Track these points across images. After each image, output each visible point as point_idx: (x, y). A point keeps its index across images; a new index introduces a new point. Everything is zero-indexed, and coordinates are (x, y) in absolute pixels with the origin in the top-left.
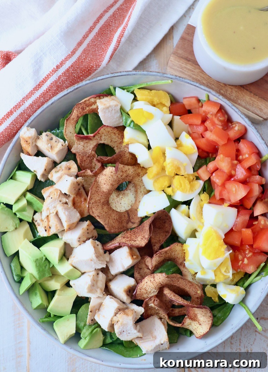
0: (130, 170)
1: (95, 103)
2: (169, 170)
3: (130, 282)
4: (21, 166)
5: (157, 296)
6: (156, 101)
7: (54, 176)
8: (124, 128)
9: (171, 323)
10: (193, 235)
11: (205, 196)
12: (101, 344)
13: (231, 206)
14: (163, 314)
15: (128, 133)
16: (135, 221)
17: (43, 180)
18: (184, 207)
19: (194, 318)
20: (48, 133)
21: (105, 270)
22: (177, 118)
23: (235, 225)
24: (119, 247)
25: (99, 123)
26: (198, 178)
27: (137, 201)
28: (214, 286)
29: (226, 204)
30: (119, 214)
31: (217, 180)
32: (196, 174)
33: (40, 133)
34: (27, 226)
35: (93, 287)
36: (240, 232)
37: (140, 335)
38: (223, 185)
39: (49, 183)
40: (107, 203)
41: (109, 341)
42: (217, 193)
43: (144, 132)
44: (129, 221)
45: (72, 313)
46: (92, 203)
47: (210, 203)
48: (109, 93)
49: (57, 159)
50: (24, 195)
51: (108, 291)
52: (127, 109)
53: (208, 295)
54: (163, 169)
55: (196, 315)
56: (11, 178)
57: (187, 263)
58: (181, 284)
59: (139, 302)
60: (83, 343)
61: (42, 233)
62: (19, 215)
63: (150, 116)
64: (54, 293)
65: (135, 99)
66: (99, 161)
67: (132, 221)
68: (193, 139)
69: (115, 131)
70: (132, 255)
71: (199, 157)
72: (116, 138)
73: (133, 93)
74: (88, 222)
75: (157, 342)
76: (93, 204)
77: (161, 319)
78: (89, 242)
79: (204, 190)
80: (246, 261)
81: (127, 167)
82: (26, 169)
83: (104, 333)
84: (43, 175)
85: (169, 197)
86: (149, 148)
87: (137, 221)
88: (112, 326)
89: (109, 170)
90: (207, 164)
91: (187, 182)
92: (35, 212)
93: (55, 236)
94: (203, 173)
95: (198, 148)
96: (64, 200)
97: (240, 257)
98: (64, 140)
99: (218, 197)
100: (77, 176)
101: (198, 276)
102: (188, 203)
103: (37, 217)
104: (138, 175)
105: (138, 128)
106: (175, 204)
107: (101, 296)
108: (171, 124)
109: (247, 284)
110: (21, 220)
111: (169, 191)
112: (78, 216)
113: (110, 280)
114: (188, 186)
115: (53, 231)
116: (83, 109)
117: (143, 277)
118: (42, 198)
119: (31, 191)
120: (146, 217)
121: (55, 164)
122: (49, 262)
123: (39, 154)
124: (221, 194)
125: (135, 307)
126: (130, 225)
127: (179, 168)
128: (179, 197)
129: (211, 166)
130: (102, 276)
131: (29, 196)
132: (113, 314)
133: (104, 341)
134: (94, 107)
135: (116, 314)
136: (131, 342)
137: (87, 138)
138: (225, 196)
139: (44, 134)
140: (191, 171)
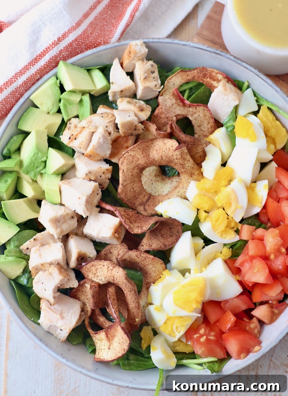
0: (190, 163)
1: (219, 81)
2: (220, 199)
3: (91, 251)
4: (105, 70)
5: (100, 286)
6: (272, 132)
7: (122, 104)
8: (222, 126)
9: (87, 322)
10: (184, 272)
11: (227, 252)
12: (14, 277)
13: (241, 283)
14: (90, 307)
15: (220, 133)
16: (148, 210)
17: (111, 98)
18: (201, 242)
19: (109, 338)
20: (156, 66)
21: (82, 220)
22: (274, 165)
23: (226, 301)
24: (113, 214)
25: (204, 101)
26: (237, 232)
27: (167, 196)
28: (155, 333)
29: (238, 278)
30: (142, 189)
31: (252, 248)
32: (240, 226)
33: (148, 58)
34: (59, 122)
35: (56, 221)
36: (224, 312)
37: (52, 300)
38: (252, 258)
39: (112, 105)
40: (142, 169)
41: (24, 281)
42: (240, 259)
43: (233, 145)
44: (143, 204)
45: (19, 225)
46: (129, 154)
47: (226, 262)
48: (239, 86)
49: (139, 94)
50: (83, 93)
51: (65, 239)
52: (242, 112)
53: (142, 334)
54: (216, 192)
55: (113, 336)
56: (89, 71)
57: (153, 287)
58: (130, 297)
59: (80, 276)
61: (64, 138)
62: (61, 105)
63: (254, 138)
64: (22, 196)
65: (256, 113)
66: (171, 127)
67: (147, 207)
68: (269, 195)
69: (212, 121)
70: (117, 231)
71: (257, 215)
72: (207, 125)
73: (259, 106)
74: (110, 168)
75: (60, 324)
76: (130, 157)
77: (83, 310)
78: (93, 185)
79: (232, 246)
80: (203, 339)
81: (188, 157)
82: (107, 76)
83: (26, 270)
84: (115, 94)
85: (197, 221)
86: (224, 165)
87: (150, 212)
88: (38, 270)
89: (172, 144)
90: (259, 227)
91: (225, 222)
92: (77, 117)
93: (72, 153)
94: (246, 231)
95: (265, 207)
96: (111, 129)
97: (202, 331)
98: (163, 83)
99: (237, 264)
100: (142, 123)
101: (151, 308)
102: (208, 242)
103: (75, 121)
104: (191, 175)
105: (232, 137)
106: (196, 231)
107: (56, 237)
108: (263, 165)
109: (185, 362)
110: (59, 111)
111: (203, 215)
112: (107, 153)
113: (76, 234)
114: (222, 227)
115: (74, 145)
116: (205, 76)
117: (106, 258)
118: (94, 111)
119: (92, 97)
120: (161, 216)
121: (134, 96)
122: (45, 167)
123: (131, 74)
124: (242, 264)
125: (73, 275)
126: (141, 209)
127: (230, 205)
128: (206, 228)
129: (260, 232)
130: (74, 223)
131: (87, 99)
132: (49, 260)
133: (18, 277)
134: (215, 83)
135: (51, 264)
136: (39, 299)
137: (182, 101)
138: (244, 269)
139: (151, 62)
140: (238, 219)
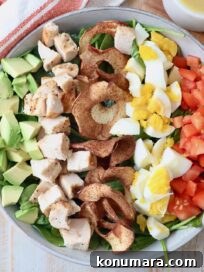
0: (120, 92)
1: (115, 27)
2: (151, 107)
3: (79, 182)
4: (35, 52)
5: (96, 203)
6: (165, 47)
7: (56, 70)
8: (130, 57)
9: (97, 231)
10: (148, 168)
11: (171, 141)
12: (33, 222)
13: (189, 158)
14: (95, 219)
15: (132, 62)
16: (105, 136)
17: (46, 70)
18: (150, 142)
19: (118, 235)
20: (68, 35)
21: (64, 163)
22: (176, 69)
23: (185, 175)
24: (83, 150)
25: (111, 44)
26: (172, 124)
27: (114, 120)
28: (146, 217)
29: (185, 155)
30: (96, 124)
31: (186, 131)
32: (172, 120)
33: (61, 32)
34: (17, 101)
35: (47, 172)
36: (187, 182)
37: (68, 228)
38: (190, 138)
39: (49, 74)
40: (89, 110)
41: (41, 222)
42: (182, 142)
43: (144, 67)
44: (100, 133)
45: (21, 185)
47: (172, 148)
48: (129, 25)
49: (65, 58)
50: (26, 74)
51: (58, 181)
52: (139, 43)
53: (138, 222)
54: (147, 104)
55: (120, 233)
56: (23, 57)
57: (132, 188)
58: (120, 202)
59: (79, 202)
60: (19, 214)
61: (26, 111)
62: (15, 89)
63: (155, 57)
64: (14, 163)
65: (149, 39)
66: (98, 73)
67: (103, 134)
68: (182, 90)
69: (122, 56)
70: (91, 160)
71: (180, 107)
72: (120, 62)
73: (149, 33)
74: (67, 119)
75: (80, 240)
77: (91, 223)
78: (61, 135)
79: (172, 135)
80: (181, 208)
81: (118, 88)
82: (37, 55)
83: (40, 214)
84: (48, 66)
85: (142, 128)
86: (143, 82)
87: (107, 136)
88: (49, 210)
89: (103, 84)
90: (184, 115)
91: (161, 122)
92: (29, 92)
93: (36, 119)
94: (178, 122)
95: (183, 100)
96: (56, 92)
97: (178, 203)
98: (78, 45)
99: (181, 146)
100: (75, 78)
101: (137, 202)
102: (155, 140)
103: (28, 96)
104: (124, 99)
105: (141, 62)
106: (144, 136)
107: (51, 182)
108: (169, 72)
109: (174, 227)
110: (15, 94)
111: (144, 123)
112: (61, 110)
113: (64, 174)
114: (161, 126)
115: (36, 113)
116: (104, 28)
117: (91, 183)
118: (39, 84)
119: (33, 74)
120: (116, 136)
121: (62, 61)
122: (22, 136)
123: (53, 48)
124: (184, 145)
125: (74, 204)
126: (100, 137)
127: (159, 109)
128: (150, 132)
129: (187, 118)
130: (59, 168)
131: (30, 77)
132: (53, 201)
133: (37, 220)
134: (113, 30)
135: (56, 203)
136: (58, 231)
137: (97, 51)
138: (187, 148)
139: (64, 34)
140: (169, 116)
